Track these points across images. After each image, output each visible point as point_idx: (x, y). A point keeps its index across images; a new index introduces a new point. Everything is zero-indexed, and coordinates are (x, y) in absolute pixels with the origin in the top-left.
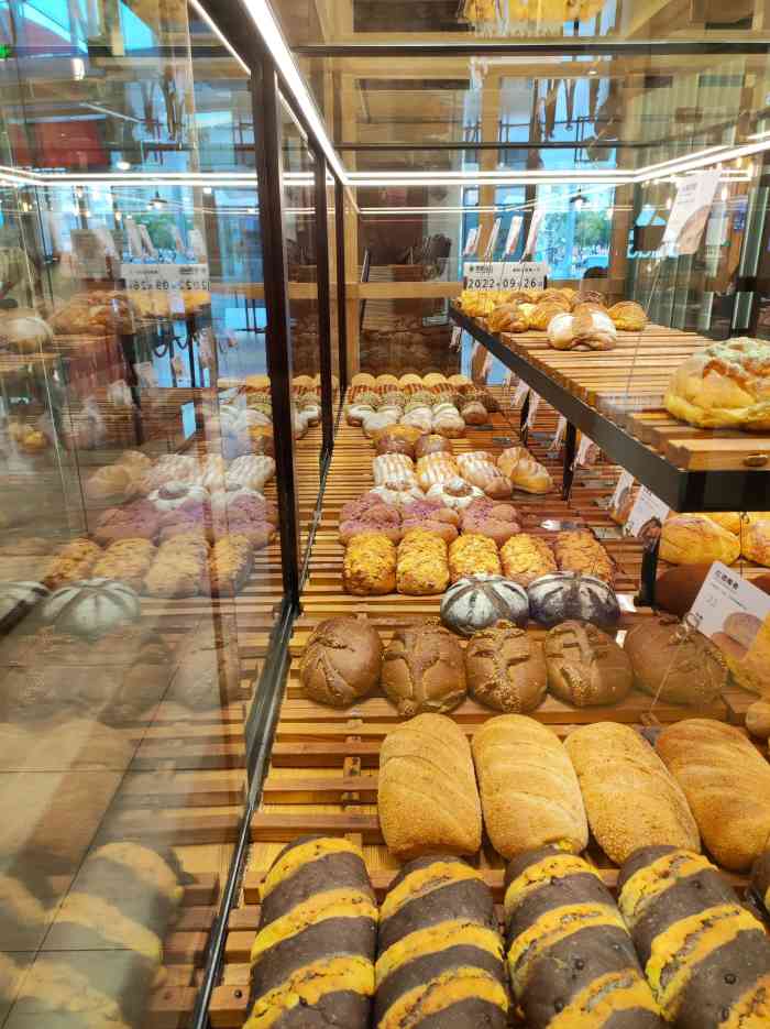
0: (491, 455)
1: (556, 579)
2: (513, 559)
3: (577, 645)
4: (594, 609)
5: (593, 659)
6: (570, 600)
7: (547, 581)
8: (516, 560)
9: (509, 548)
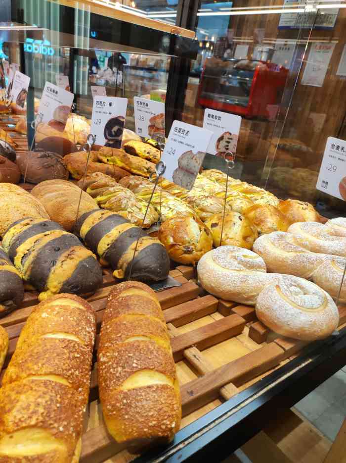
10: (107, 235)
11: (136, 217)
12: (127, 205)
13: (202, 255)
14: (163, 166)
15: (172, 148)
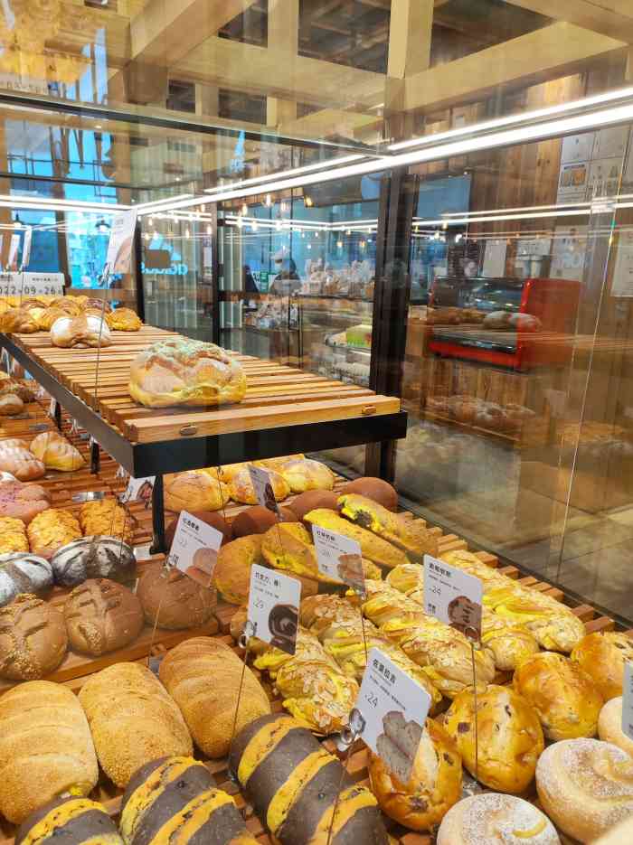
0: (23, 442)
1: (76, 546)
2: (38, 534)
3: (92, 601)
4: (111, 566)
5: (106, 611)
6: (89, 562)
7: (68, 549)
8: (42, 535)
9: (36, 525)
10: (281, 792)
11: (328, 715)
12: (312, 688)
13: (444, 812)
14: (361, 718)
15: (372, 693)
